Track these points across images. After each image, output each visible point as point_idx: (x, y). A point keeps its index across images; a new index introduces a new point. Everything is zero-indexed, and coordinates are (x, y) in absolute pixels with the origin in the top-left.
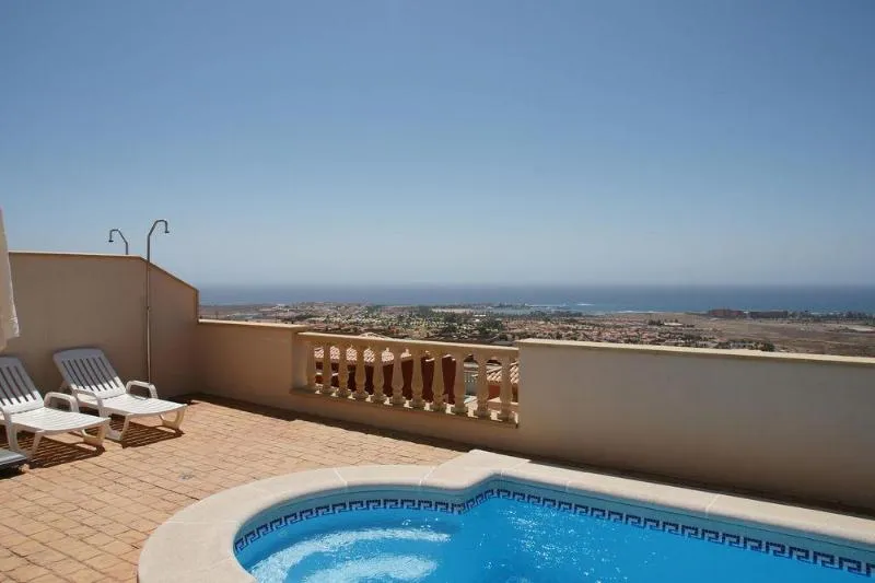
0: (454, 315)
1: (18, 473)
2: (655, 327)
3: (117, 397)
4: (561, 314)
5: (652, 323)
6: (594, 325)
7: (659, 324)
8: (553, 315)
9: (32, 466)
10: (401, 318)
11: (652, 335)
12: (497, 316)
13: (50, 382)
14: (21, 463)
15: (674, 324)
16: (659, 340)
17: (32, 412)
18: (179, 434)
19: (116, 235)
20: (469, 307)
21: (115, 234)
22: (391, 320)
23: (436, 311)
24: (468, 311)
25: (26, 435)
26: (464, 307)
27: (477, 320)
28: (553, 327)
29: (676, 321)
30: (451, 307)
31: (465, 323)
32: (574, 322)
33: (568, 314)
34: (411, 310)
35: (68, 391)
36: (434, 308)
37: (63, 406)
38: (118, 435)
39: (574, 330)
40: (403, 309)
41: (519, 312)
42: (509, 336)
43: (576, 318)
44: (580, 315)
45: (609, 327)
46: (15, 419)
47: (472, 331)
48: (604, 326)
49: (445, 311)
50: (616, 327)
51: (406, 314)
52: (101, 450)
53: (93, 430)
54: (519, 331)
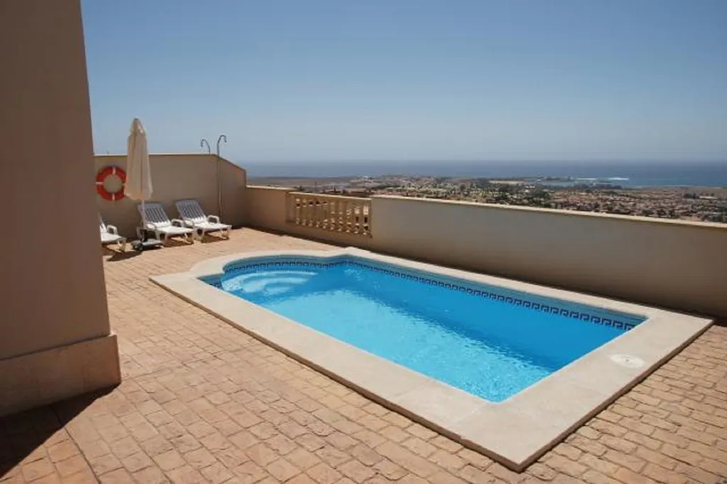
0: (508, 186)
1: (159, 248)
2: (689, 200)
3: (203, 223)
4: (602, 187)
5: (687, 196)
6: (631, 197)
7: (694, 197)
8: (595, 188)
9: (165, 246)
10: (462, 188)
11: (685, 206)
12: (546, 187)
13: (173, 214)
14: (161, 244)
15: (710, 197)
16: (692, 212)
17: (166, 227)
18: (228, 239)
19: (204, 144)
20: (521, 179)
21: (204, 142)
22: (454, 190)
23: (493, 182)
24: (520, 183)
25: (162, 235)
26: (517, 180)
27: (527, 191)
28: (593, 197)
29: (713, 195)
30: (506, 180)
31: (517, 193)
32: (613, 193)
33: (609, 187)
34: (472, 181)
35: (181, 219)
36: (492, 179)
37: (179, 225)
38: (200, 238)
39: (612, 201)
40: (464, 181)
41: (565, 185)
42: (553, 205)
43: (616, 191)
44: (619, 188)
45: (645, 199)
46: (160, 229)
47: (520, 200)
48: (641, 198)
49: (501, 182)
50: (651, 199)
51: (468, 186)
52: (192, 243)
53: (189, 234)
54: (562, 200)
